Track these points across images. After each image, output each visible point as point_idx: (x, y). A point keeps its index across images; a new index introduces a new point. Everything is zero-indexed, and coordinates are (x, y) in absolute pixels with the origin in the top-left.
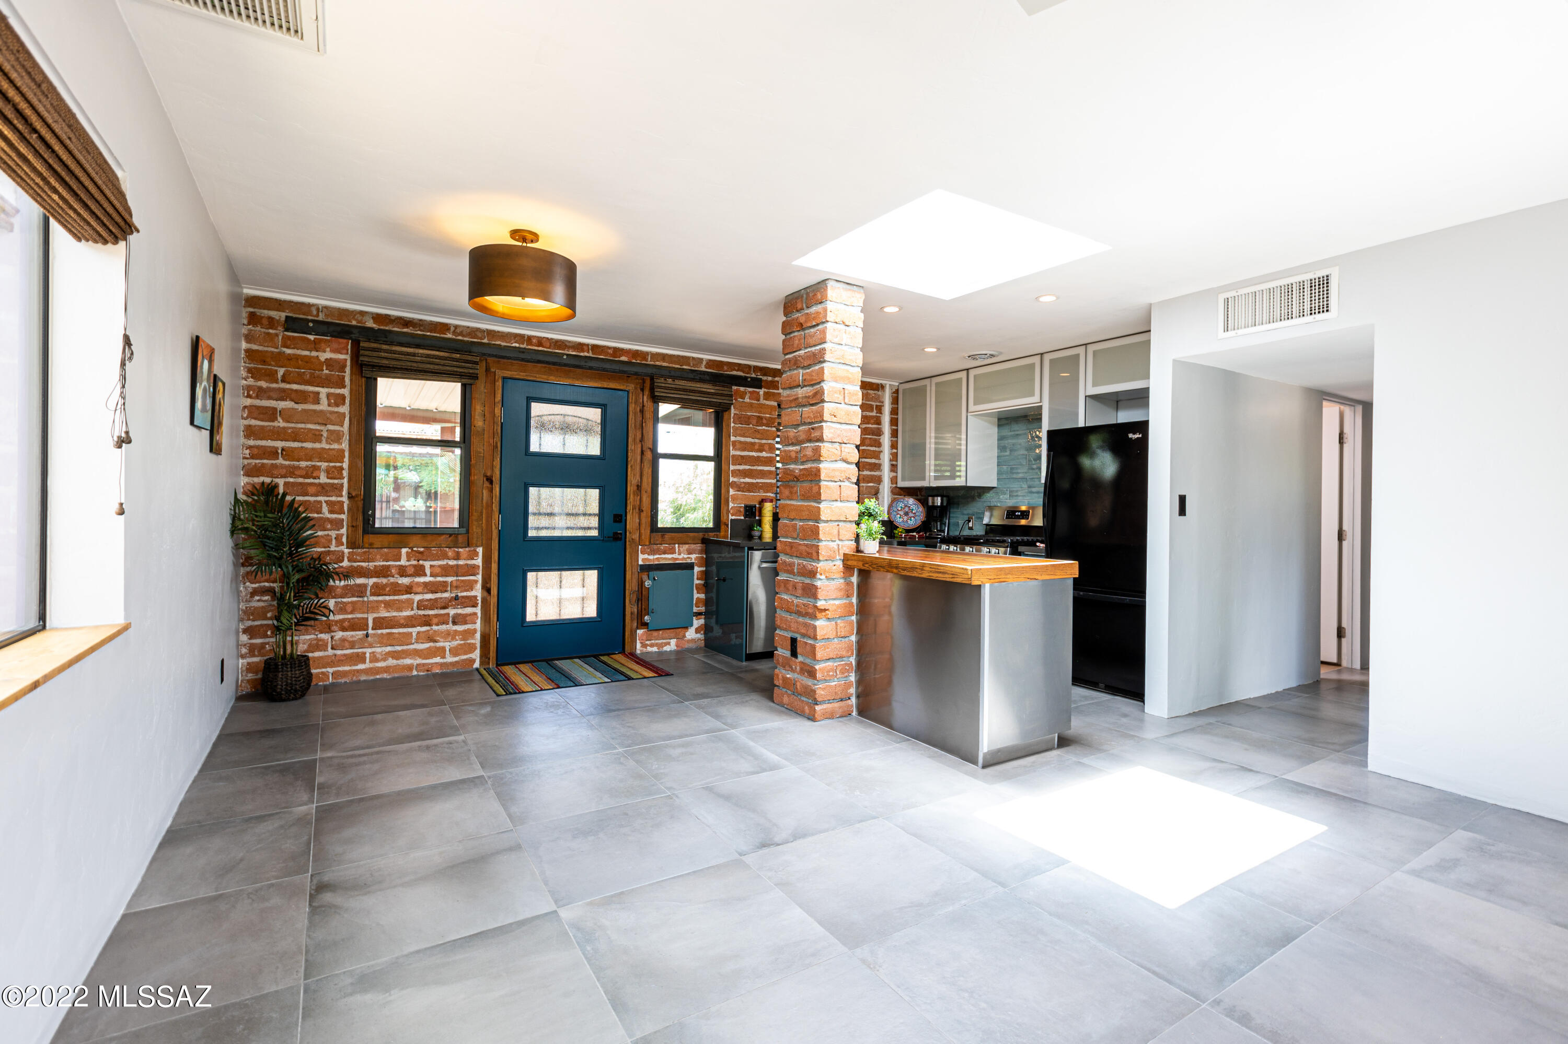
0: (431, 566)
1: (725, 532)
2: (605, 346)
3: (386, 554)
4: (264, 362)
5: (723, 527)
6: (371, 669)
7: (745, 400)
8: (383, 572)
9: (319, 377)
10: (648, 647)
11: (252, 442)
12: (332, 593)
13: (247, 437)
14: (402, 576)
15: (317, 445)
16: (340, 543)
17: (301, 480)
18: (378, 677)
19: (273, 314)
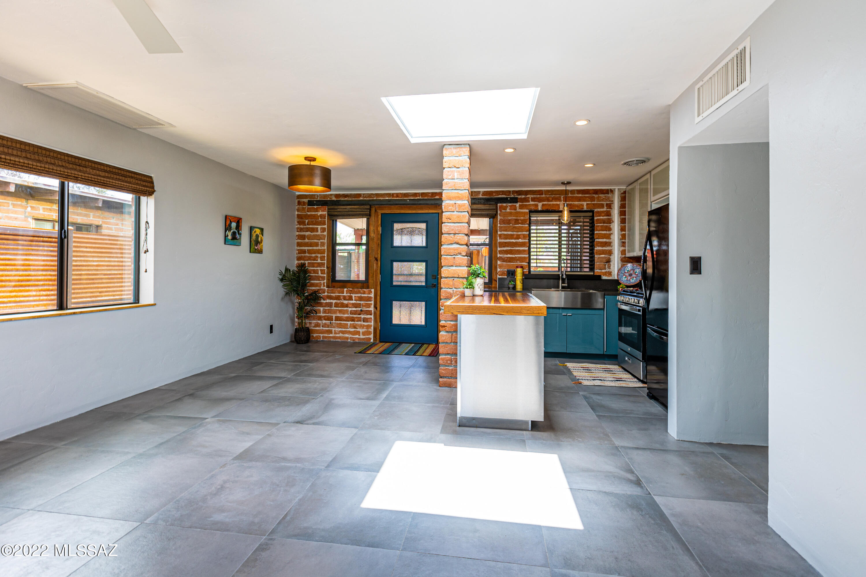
0: (355, 296)
2: (428, 193)
3: (339, 291)
4: (302, 218)
6: (334, 337)
8: (338, 298)
9: (318, 222)
11: (299, 248)
12: (321, 305)
13: (297, 246)
14: (344, 300)
15: (317, 248)
16: (324, 286)
17: (312, 261)
18: (337, 340)
19: (305, 200)
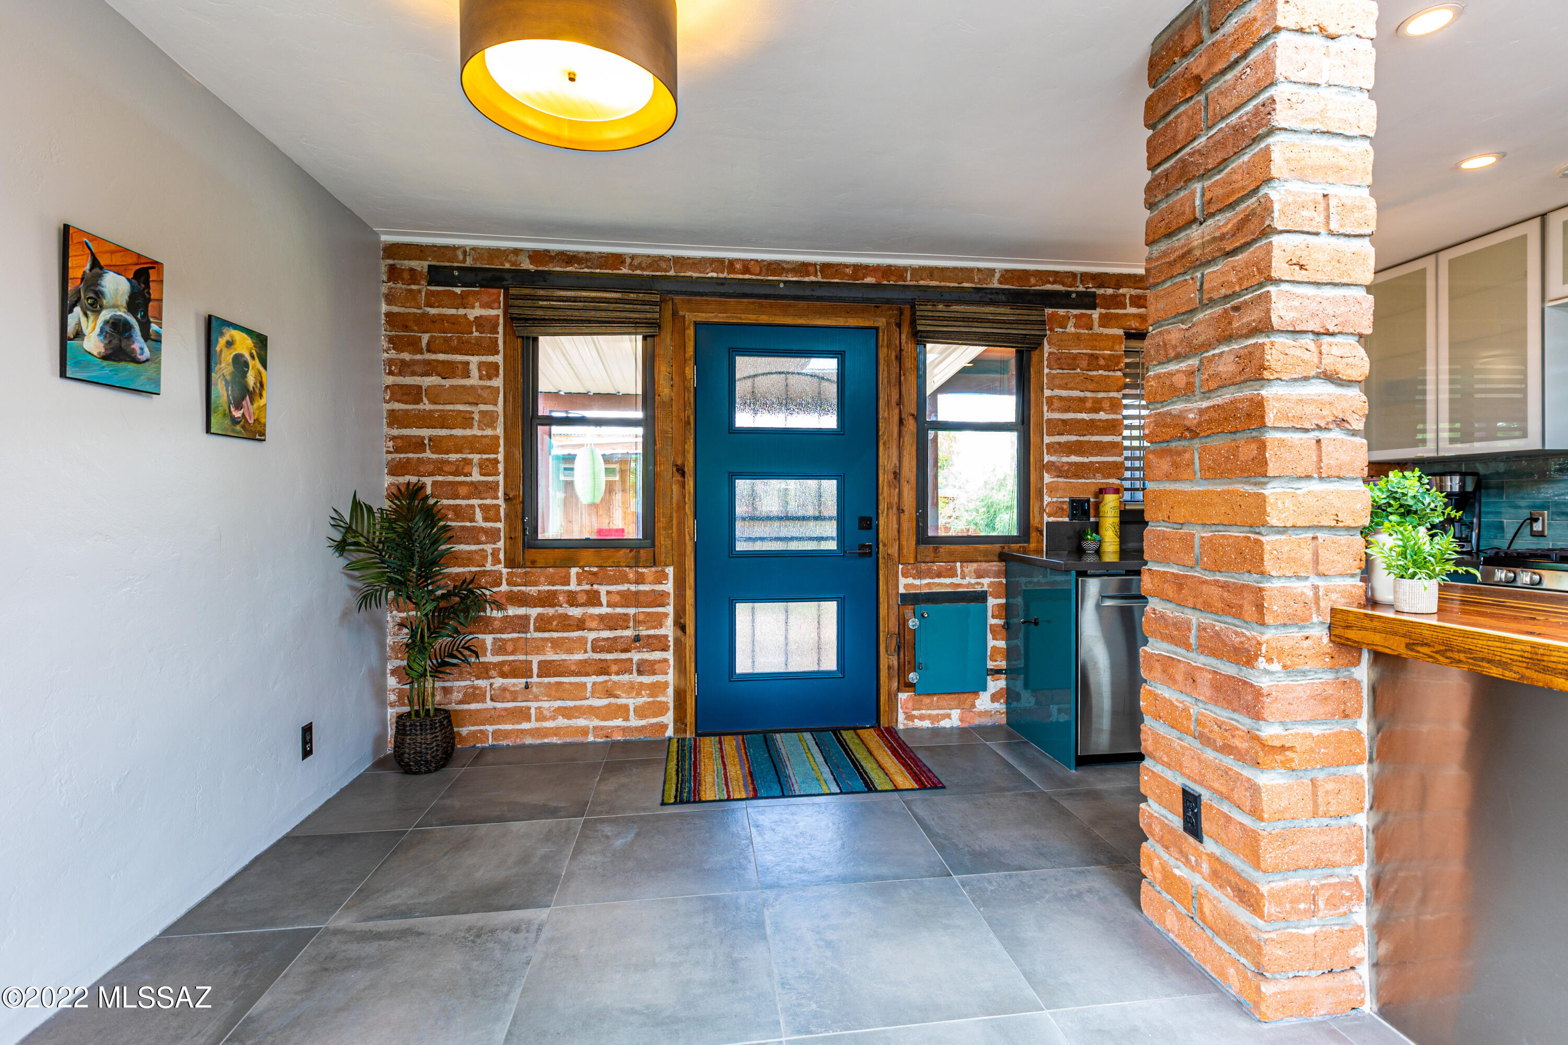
0: (608, 592)
1: (1038, 542)
2: (841, 264)
3: (552, 576)
4: (406, 328)
5: (1034, 535)
6: (537, 729)
7: (1067, 330)
8: (548, 600)
9: (468, 342)
10: (916, 720)
11: (395, 432)
12: (487, 625)
13: (390, 425)
14: (571, 605)
15: (468, 432)
16: (496, 561)
17: (450, 478)
18: (546, 741)
19: (415, 264)
